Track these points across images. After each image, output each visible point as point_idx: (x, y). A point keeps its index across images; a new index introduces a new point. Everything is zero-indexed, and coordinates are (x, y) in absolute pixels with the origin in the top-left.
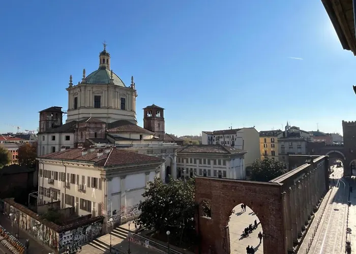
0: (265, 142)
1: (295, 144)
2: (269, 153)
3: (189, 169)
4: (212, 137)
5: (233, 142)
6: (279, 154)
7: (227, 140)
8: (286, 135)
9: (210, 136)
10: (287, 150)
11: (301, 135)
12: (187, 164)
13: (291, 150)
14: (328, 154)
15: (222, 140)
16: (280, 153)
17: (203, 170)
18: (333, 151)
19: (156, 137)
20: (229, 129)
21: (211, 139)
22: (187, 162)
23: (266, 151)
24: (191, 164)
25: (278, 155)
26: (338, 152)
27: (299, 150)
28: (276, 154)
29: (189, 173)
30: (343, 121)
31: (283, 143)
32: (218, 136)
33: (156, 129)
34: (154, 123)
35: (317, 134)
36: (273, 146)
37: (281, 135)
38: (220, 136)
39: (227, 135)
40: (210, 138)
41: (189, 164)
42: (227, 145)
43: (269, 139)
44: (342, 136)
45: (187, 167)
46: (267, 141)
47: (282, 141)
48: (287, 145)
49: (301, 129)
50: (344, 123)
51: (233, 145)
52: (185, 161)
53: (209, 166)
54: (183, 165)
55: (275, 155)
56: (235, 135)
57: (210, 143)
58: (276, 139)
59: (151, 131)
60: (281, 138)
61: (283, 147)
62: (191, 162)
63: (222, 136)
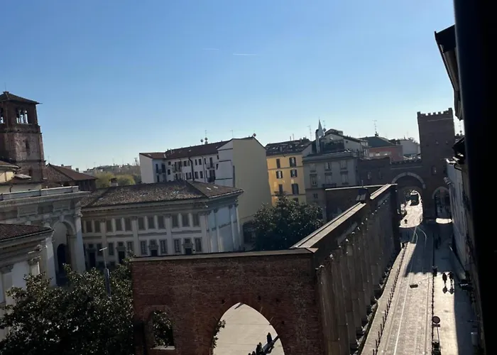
0: (279, 166)
1: (335, 166)
2: (288, 189)
3: (116, 246)
4: (163, 166)
5: (212, 173)
6: (307, 190)
7: (198, 168)
8: (318, 149)
9: (160, 163)
10: (321, 179)
11: (347, 146)
12: (109, 234)
13: (330, 180)
14: (395, 180)
15: (186, 170)
16: (309, 187)
17: (148, 244)
18: (404, 174)
19: (21, 176)
20: (201, 144)
21: (161, 171)
22: (109, 228)
23: (280, 186)
24: (119, 233)
25: (304, 192)
26: (412, 174)
27: (344, 179)
28: (302, 190)
29: (116, 254)
30: (419, 113)
31: (312, 166)
32: (178, 161)
33: (20, 155)
34: (12, 140)
35: (376, 142)
36: (294, 175)
37: (309, 150)
38: (183, 160)
39: (198, 159)
40: (160, 167)
41: (115, 232)
42: (199, 180)
43: (285, 161)
44: (419, 143)
45: (110, 240)
46: (282, 166)
47: (312, 161)
48: (320, 169)
49: (345, 134)
50: (421, 117)
51: (212, 179)
52: (103, 226)
53: (162, 231)
54: (100, 237)
55: (300, 193)
56: (214, 157)
57: (161, 179)
58: (299, 159)
59: (6, 160)
60: (309, 156)
61: (313, 175)
62: (119, 228)
63: (187, 160)
